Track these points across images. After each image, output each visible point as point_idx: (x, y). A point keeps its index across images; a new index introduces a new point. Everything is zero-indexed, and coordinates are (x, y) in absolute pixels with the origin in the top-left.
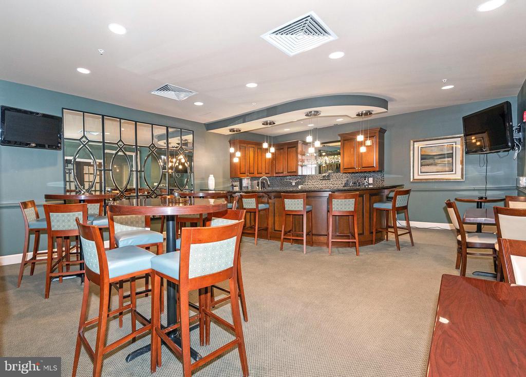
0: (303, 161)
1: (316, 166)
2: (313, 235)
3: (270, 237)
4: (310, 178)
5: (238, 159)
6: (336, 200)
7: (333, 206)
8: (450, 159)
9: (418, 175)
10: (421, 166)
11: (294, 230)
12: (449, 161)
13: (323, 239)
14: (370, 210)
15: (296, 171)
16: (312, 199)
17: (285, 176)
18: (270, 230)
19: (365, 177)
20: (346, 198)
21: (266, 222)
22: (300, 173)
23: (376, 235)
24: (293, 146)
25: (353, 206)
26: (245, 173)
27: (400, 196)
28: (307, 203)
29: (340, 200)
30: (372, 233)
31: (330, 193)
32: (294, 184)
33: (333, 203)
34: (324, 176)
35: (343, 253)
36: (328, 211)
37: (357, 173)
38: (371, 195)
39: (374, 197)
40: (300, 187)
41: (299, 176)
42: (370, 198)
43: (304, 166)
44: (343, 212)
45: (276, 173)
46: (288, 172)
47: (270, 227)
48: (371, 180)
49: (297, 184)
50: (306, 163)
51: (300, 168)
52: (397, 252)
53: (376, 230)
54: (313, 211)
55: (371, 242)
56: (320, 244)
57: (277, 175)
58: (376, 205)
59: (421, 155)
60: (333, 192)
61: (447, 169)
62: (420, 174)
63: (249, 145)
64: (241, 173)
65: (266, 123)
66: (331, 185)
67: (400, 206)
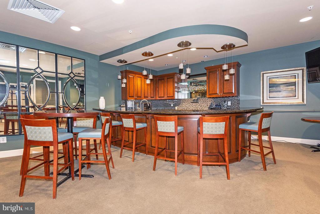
0: (179, 88)
1: (188, 92)
2: (184, 153)
3: (148, 152)
4: (184, 101)
5: (124, 84)
6: (206, 123)
7: (204, 129)
8: (293, 87)
9: (267, 99)
10: (269, 92)
11: (167, 148)
12: (292, 88)
13: (194, 158)
14: (236, 131)
15: (174, 96)
16: (184, 121)
17: (165, 100)
18: (147, 146)
19: (225, 101)
20: (216, 121)
21: (145, 139)
22: (176, 97)
23: (241, 153)
24: (171, 77)
25: (224, 129)
26: (133, 97)
27: (265, 119)
28: (178, 124)
29: (210, 123)
30: (238, 151)
31: (200, 116)
32: (172, 105)
33: (204, 125)
34: (194, 100)
35: (213, 175)
36: (199, 133)
37: (220, 97)
38: (237, 117)
39: (239, 119)
40: (176, 108)
41: (176, 99)
42: (236, 119)
43: (180, 92)
44: (213, 135)
45: (159, 97)
46: (167, 97)
47: (148, 143)
48: (229, 103)
49: (175, 106)
50: (181, 90)
51: (176, 93)
52: (264, 171)
53: (241, 148)
54: (185, 132)
55: (237, 160)
56: (191, 162)
57: (160, 99)
58: (242, 126)
59: (269, 84)
60: (203, 115)
61: (291, 95)
62: (268, 98)
63: (137, 75)
64: (129, 97)
65: (145, 54)
66: (200, 107)
67: (265, 128)
